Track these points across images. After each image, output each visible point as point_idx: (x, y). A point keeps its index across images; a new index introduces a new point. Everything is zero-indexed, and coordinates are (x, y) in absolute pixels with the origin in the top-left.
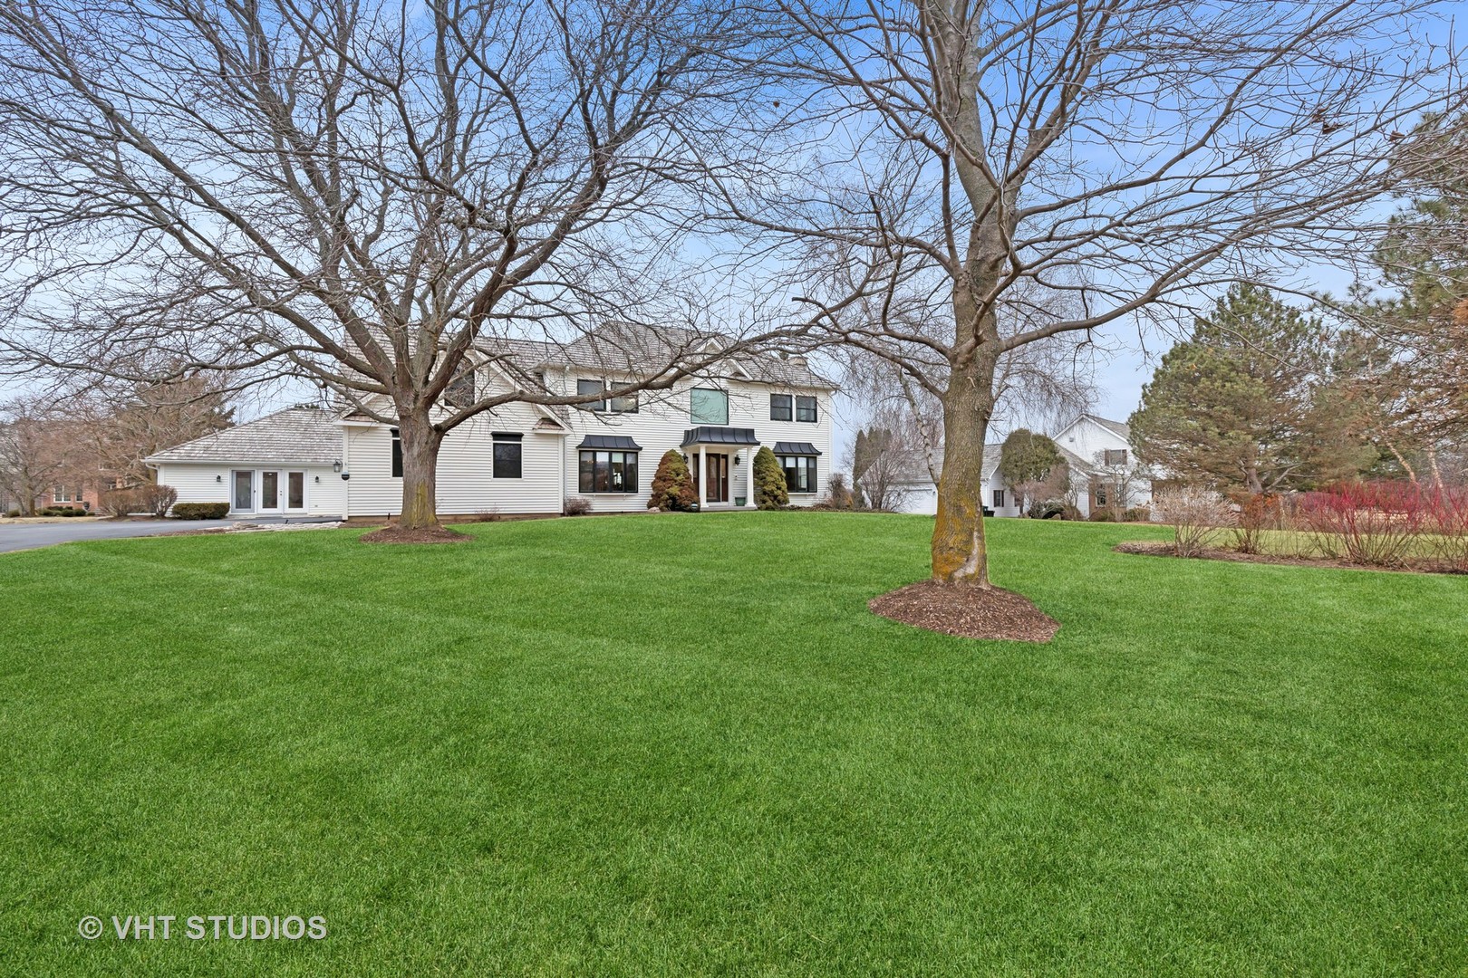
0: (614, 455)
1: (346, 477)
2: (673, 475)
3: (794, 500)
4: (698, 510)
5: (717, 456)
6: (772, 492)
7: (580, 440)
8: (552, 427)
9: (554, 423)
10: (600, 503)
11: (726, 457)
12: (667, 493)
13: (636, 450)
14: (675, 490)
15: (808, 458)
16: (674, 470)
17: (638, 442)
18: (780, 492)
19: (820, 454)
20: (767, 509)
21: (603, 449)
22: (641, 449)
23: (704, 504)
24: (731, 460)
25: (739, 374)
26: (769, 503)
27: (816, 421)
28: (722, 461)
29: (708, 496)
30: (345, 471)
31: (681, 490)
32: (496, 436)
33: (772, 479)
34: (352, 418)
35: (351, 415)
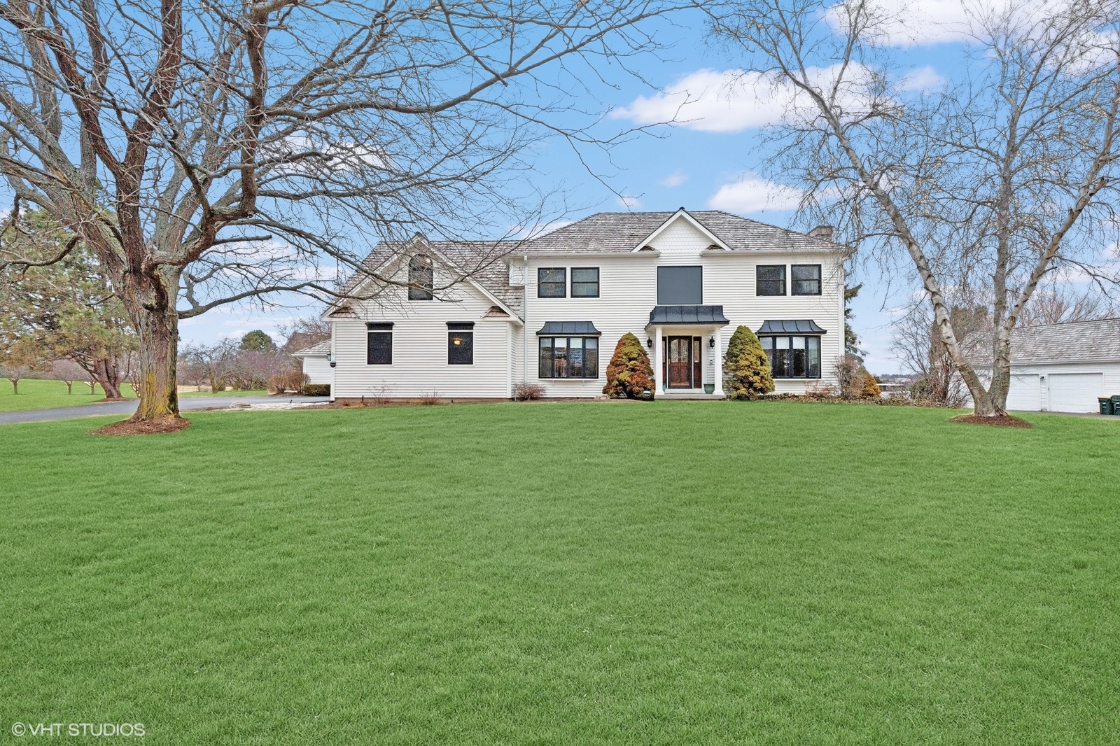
0: (572, 341)
1: (333, 365)
2: (625, 360)
3: (781, 387)
4: (651, 398)
5: (689, 338)
6: (746, 377)
7: (540, 327)
8: (498, 314)
9: (502, 311)
10: (554, 389)
11: (699, 339)
12: (618, 379)
13: (596, 336)
14: (625, 376)
15: (807, 338)
16: (626, 354)
17: (598, 327)
18: (756, 378)
19: (825, 332)
20: (739, 398)
21: (561, 335)
22: (600, 333)
23: (660, 391)
24: (705, 342)
25: (715, 246)
26: (743, 391)
27: (820, 293)
28: (695, 344)
29: (664, 382)
30: (333, 360)
31: (631, 377)
32: (451, 325)
33: (747, 363)
34: (335, 315)
35: (334, 313)
